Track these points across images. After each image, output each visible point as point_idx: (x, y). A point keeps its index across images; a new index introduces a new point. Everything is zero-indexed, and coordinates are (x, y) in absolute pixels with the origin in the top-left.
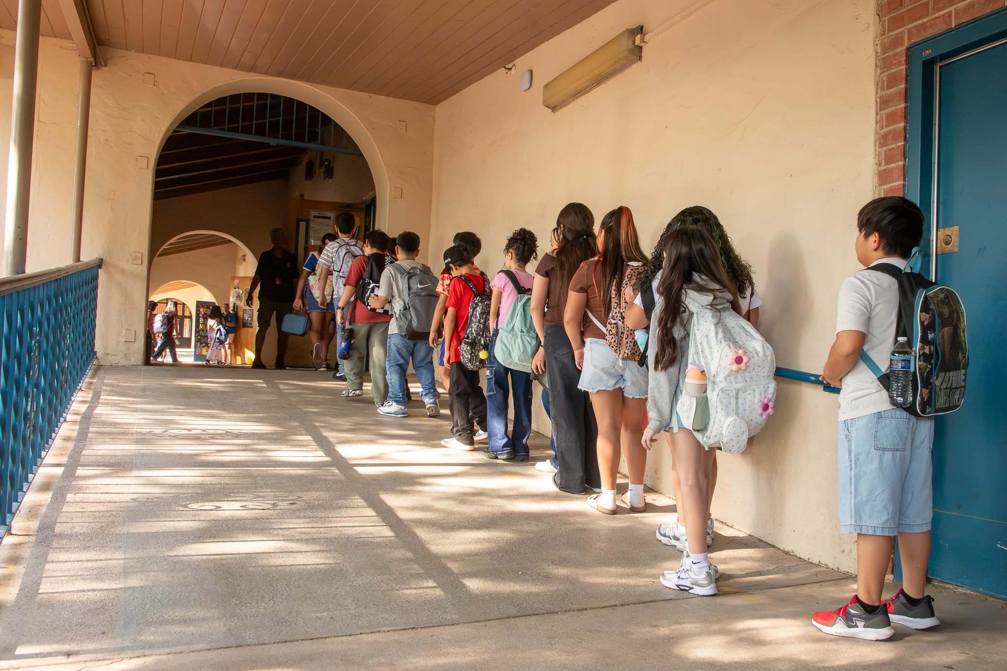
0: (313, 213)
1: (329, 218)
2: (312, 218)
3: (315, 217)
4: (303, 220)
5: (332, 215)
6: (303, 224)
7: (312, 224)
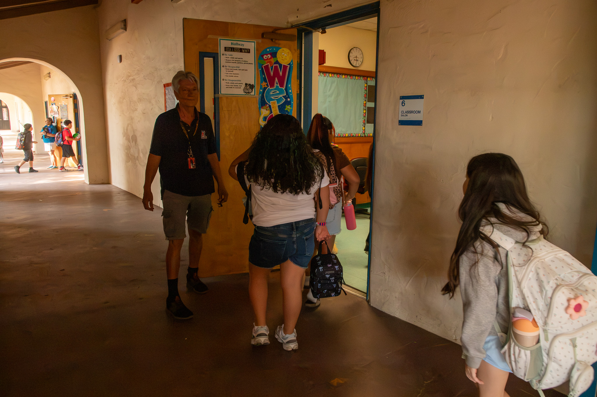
0: (224, 43)
1: (248, 51)
2: (222, 51)
3: (226, 49)
4: (208, 55)
5: (251, 45)
6: (208, 62)
7: (223, 60)
